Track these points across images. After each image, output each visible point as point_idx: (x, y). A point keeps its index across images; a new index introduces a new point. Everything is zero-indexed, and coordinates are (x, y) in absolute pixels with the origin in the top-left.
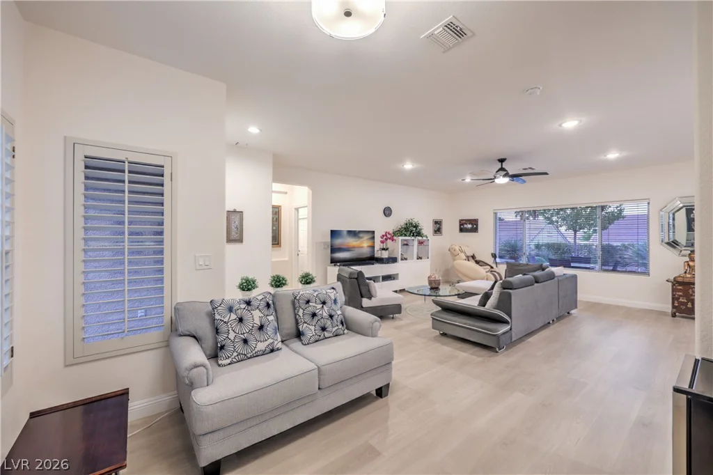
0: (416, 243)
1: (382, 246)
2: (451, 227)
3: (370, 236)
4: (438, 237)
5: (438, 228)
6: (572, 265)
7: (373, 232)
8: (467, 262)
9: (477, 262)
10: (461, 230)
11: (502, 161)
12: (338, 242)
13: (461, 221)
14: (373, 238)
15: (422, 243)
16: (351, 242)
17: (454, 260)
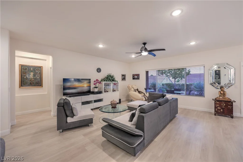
0: (112, 85)
1: (94, 86)
2: (129, 77)
3: (88, 81)
4: (123, 82)
5: (124, 78)
6: (175, 92)
7: (90, 79)
8: (135, 92)
9: (139, 92)
10: (134, 79)
11: (145, 44)
12: (68, 84)
13: (133, 75)
14: (90, 82)
15: (116, 84)
16: (77, 84)
17: (130, 91)
